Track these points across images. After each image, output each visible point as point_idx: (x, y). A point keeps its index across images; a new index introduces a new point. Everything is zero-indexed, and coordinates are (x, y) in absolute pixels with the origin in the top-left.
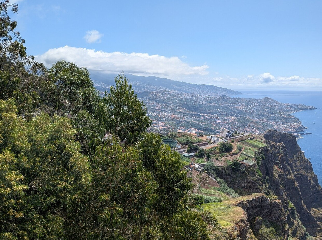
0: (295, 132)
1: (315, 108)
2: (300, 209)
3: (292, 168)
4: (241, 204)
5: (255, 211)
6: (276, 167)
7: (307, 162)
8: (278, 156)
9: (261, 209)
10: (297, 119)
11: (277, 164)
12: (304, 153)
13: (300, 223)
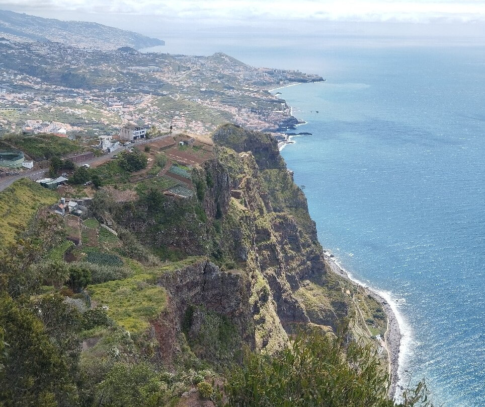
0: (278, 130)
1: (321, 80)
2: (278, 290)
3: (267, 204)
4: (164, 280)
5: (192, 294)
6: (235, 202)
7: (297, 192)
8: (241, 179)
9: (203, 289)
10: (283, 101)
11: (237, 196)
12: (292, 174)
13: (278, 320)
